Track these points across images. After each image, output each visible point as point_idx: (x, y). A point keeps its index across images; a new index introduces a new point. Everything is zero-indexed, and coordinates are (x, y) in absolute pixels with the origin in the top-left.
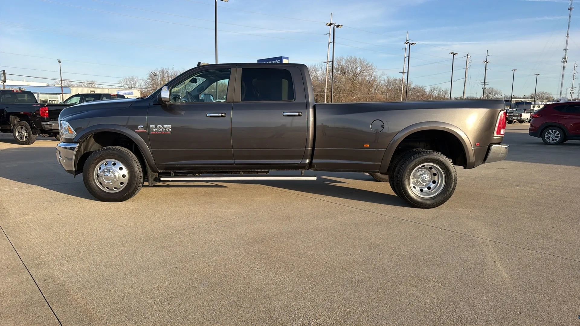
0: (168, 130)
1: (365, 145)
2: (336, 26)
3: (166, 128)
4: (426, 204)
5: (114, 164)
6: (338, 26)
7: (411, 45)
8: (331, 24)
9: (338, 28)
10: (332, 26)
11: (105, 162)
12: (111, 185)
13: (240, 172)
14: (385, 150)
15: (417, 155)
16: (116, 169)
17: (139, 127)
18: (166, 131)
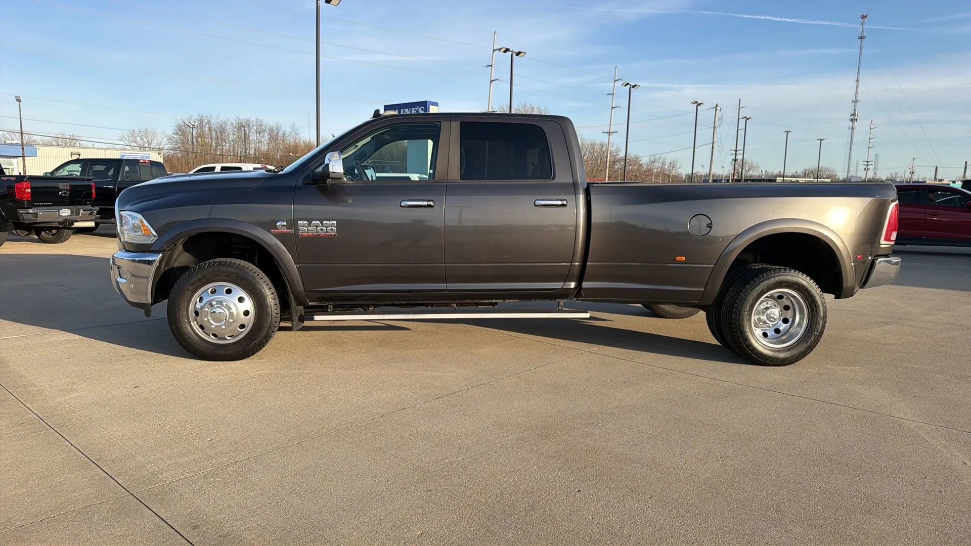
0: (332, 230)
1: (678, 258)
2: (515, 52)
3: (328, 227)
4: (778, 359)
5: (229, 292)
6: (518, 54)
7: (632, 89)
8: (507, 50)
9: (518, 57)
10: (508, 52)
11: (210, 287)
12: (224, 329)
13: (452, 304)
14: (713, 266)
15: (765, 274)
16: (232, 300)
17: (278, 224)
18: (327, 232)
